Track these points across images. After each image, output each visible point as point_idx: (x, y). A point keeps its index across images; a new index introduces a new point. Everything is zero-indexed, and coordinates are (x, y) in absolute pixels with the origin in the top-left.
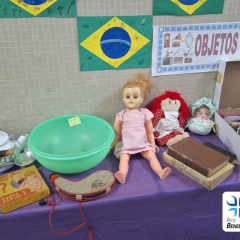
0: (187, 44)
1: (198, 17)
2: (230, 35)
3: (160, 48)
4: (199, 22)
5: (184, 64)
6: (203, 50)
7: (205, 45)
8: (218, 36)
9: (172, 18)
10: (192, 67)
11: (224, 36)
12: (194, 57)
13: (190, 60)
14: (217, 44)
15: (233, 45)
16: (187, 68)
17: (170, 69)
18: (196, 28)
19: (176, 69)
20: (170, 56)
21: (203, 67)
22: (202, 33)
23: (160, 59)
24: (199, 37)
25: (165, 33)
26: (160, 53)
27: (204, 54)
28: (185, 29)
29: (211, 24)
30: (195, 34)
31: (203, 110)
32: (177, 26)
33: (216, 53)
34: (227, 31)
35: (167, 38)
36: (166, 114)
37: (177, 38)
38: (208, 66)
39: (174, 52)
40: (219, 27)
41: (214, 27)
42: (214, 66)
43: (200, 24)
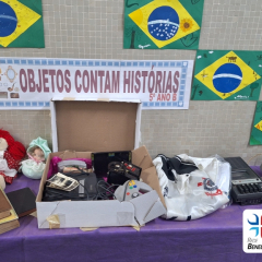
0: (9, 78)
1: (16, 50)
2: (60, 72)
4: (19, 55)
5: (9, 99)
6: (30, 86)
7: (32, 81)
8: (45, 72)
10: (21, 104)
11: (52, 72)
12: (21, 92)
14: (46, 81)
15: (65, 83)
16: (15, 104)
18: (17, 62)
19: (2, 104)
21: (35, 104)
22: (26, 67)
24: (22, 72)
27: (32, 90)
28: (3, 62)
29: (34, 59)
30: (17, 68)
31: (37, 151)
33: (47, 90)
34: (56, 68)
38: (41, 104)
40: (44, 63)
41: (37, 62)
42: (48, 104)
43: (20, 58)
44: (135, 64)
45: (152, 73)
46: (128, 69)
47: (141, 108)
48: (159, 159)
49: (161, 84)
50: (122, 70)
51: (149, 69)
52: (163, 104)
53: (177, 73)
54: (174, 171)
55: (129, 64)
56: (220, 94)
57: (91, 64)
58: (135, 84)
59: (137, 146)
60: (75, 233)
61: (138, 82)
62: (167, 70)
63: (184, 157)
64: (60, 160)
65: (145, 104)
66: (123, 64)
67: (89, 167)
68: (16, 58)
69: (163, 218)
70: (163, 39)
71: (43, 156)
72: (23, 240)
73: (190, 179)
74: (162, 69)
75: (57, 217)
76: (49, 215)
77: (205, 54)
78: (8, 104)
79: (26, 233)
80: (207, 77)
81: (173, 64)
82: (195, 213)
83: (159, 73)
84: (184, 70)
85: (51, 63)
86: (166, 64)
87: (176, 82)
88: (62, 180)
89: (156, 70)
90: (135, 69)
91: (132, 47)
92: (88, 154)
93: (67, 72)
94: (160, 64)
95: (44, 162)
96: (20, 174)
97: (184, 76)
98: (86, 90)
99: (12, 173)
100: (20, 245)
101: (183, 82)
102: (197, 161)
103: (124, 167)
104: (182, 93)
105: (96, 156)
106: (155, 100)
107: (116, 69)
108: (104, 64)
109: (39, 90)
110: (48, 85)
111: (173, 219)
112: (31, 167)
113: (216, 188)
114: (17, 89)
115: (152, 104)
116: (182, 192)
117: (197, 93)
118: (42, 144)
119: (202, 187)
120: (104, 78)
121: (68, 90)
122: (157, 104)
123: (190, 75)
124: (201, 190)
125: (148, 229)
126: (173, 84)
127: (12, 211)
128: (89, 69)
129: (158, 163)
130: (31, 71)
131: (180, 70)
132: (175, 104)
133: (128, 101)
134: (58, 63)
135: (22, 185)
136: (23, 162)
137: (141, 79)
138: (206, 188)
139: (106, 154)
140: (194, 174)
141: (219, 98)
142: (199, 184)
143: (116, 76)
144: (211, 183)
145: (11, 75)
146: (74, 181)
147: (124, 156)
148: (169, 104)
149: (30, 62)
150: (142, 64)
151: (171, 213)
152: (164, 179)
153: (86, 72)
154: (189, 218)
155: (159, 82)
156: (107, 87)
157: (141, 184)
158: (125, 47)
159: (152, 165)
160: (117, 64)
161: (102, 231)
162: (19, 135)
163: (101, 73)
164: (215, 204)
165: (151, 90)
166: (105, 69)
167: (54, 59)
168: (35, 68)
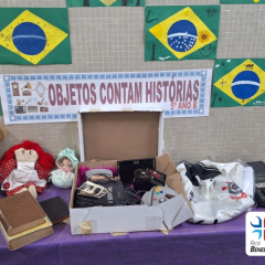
0: (39, 93)
1: (45, 67)
2: (86, 86)
3: (9, 96)
4: (48, 72)
5: (39, 113)
6: (58, 99)
7: (60, 95)
8: (72, 86)
9: (17, 68)
10: (50, 117)
11: (79, 86)
12: (50, 106)
13: (47, 110)
14: (73, 94)
15: (91, 96)
16: (44, 117)
17: (25, 118)
18: (46, 78)
19: (32, 118)
20: (22, 104)
21: (63, 116)
22: (54, 83)
23: (11, 107)
24: (51, 87)
25: (11, 82)
26: (10, 102)
27: (60, 103)
28: (33, 78)
29: (62, 74)
30: (46, 84)
31: (65, 162)
32: (23, 75)
33: (74, 103)
34: (82, 82)
35: (15, 87)
36: (19, 164)
37: (26, 87)
38: (68, 116)
39: (25, 101)
40: (71, 77)
41: (65, 78)
42: (75, 116)
43: (49, 74)
44: (156, 75)
45: (173, 83)
46: (149, 80)
47: (163, 116)
48: (182, 166)
49: (182, 93)
50: (144, 81)
51: (169, 79)
52: (184, 112)
53: (197, 82)
54: (197, 177)
55: (150, 75)
56: (239, 100)
57: (114, 77)
58: (157, 94)
59: (160, 154)
60: (107, 238)
61: (160, 92)
62: (187, 79)
63: (207, 163)
64: (87, 169)
65: (167, 113)
66: (144, 76)
67: (115, 175)
68: (46, 74)
69: (190, 223)
70: (182, 50)
71: (71, 166)
72: (57, 246)
73: (214, 184)
74: (182, 79)
75: (89, 223)
76: (81, 221)
77: (223, 63)
78: (38, 117)
79: (60, 239)
80: (226, 85)
81: (192, 74)
82: (221, 216)
83: (179, 83)
84: (204, 79)
85: (77, 77)
86: (186, 74)
87: (196, 90)
88: (92, 187)
89: (176, 79)
90: (156, 80)
91: (153, 59)
92: (113, 163)
93: (93, 85)
94: (180, 74)
95: (73, 171)
96: (50, 184)
97: (203, 85)
98: (111, 102)
99: (43, 184)
100: (55, 251)
101: (203, 90)
102: (220, 166)
103: (149, 174)
104: (202, 101)
105: (121, 164)
106: (176, 108)
107: (138, 80)
108: (127, 76)
109: (67, 104)
110: (75, 98)
111: (200, 223)
112: (61, 177)
113: (241, 191)
114: (46, 103)
115: (173, 113)
116: (207, 196)
117: (217, 100)
118: (70, 154)
119: (227, 191)
120: (127, 89)
121: (94, 102)
122: (179, 112)
123: (209, 84)
124: (226, 194)
125: (177, 233)
126: (193, 92)
127: (46, 219)
128: (113, 81)
129: (182, 169)
130: (59, 86)
131: (199, 79)
132: (195, 112)
133: (151, 110)
134: (84, 77)
135: (52, 194)
136: (53, 172)
137: (162, 89)
138: (231, 192)
139: (131, 162)
140: (218, 178)
141: (239, 105)
142: (224, 189)
143: (139, 87)
144: (235, 186)
145: (41, 90)
146: (102, 188)
147: (148, 163)
148: (190, 112)
149: (59, 78)
150: (162, 75)
151: (198, 217)
152: (188, 185)
153: (110, 85)
154: (216, 221)
155: (179, 91)
156: (130, 98)
157: (166, 190)
158: (146, 60)
159: (176, 172)
160: (139, 76)
161: (132, 236)
162: (48, 147)
163: (124, 85)
164: (240, 208)
165: (172, 99)
166: (128, 81)
167: (81, 74)
168: (63, 83)
